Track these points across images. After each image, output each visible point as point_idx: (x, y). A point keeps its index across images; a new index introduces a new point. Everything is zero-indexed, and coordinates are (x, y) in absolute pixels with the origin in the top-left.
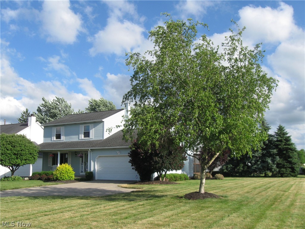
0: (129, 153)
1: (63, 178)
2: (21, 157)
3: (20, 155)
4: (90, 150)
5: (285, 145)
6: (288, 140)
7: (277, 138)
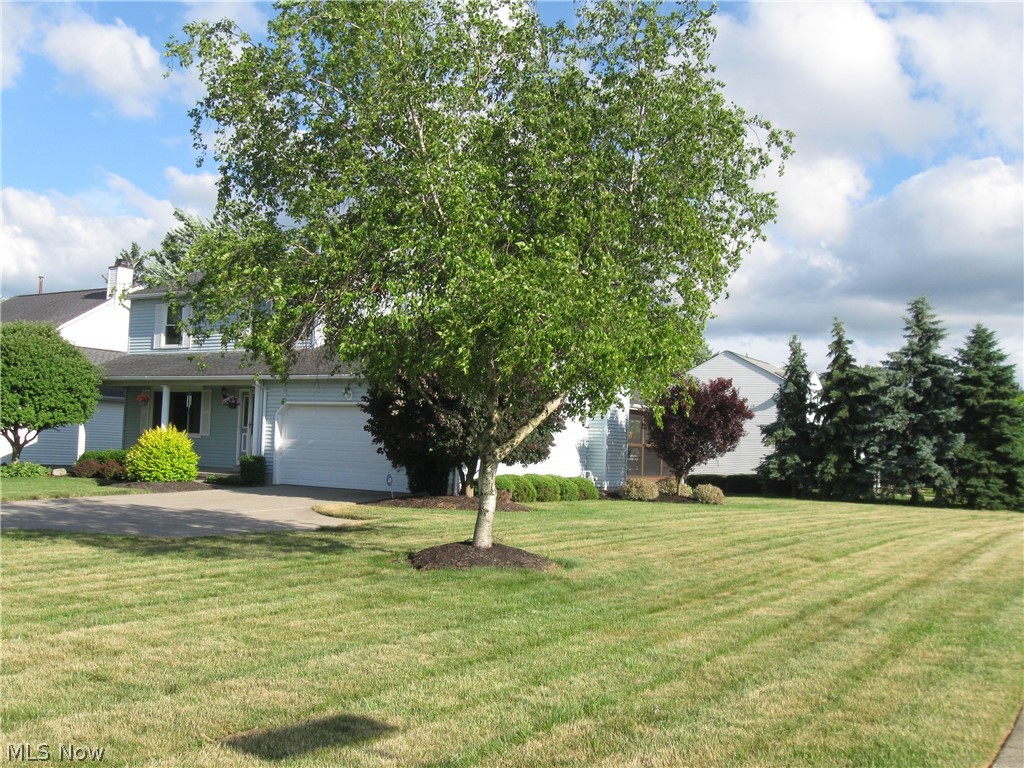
0: (364, 398)
1: (154, 474)
2: (36, 399)
3: (31, 392)
5: (990, 395)
6: (1003, 378)
7: (966, 371)
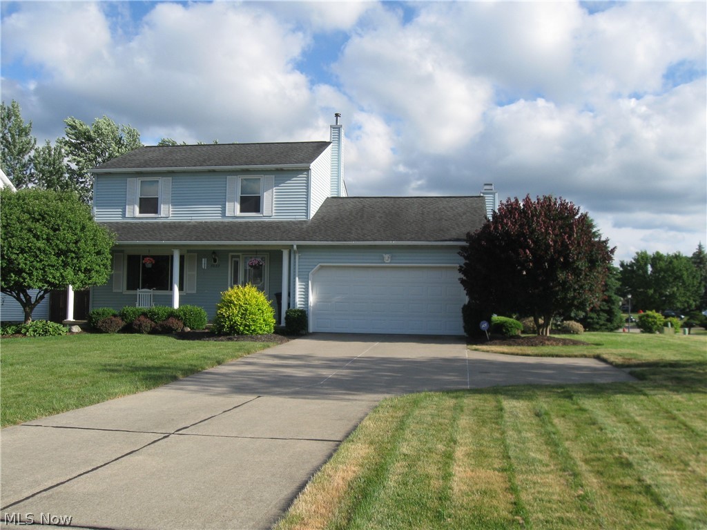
3: (74, 255)
4: (295, 247)
